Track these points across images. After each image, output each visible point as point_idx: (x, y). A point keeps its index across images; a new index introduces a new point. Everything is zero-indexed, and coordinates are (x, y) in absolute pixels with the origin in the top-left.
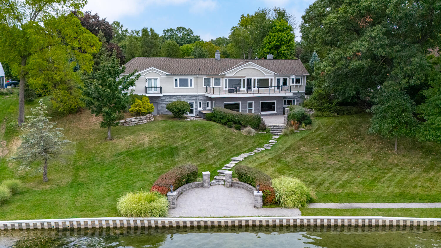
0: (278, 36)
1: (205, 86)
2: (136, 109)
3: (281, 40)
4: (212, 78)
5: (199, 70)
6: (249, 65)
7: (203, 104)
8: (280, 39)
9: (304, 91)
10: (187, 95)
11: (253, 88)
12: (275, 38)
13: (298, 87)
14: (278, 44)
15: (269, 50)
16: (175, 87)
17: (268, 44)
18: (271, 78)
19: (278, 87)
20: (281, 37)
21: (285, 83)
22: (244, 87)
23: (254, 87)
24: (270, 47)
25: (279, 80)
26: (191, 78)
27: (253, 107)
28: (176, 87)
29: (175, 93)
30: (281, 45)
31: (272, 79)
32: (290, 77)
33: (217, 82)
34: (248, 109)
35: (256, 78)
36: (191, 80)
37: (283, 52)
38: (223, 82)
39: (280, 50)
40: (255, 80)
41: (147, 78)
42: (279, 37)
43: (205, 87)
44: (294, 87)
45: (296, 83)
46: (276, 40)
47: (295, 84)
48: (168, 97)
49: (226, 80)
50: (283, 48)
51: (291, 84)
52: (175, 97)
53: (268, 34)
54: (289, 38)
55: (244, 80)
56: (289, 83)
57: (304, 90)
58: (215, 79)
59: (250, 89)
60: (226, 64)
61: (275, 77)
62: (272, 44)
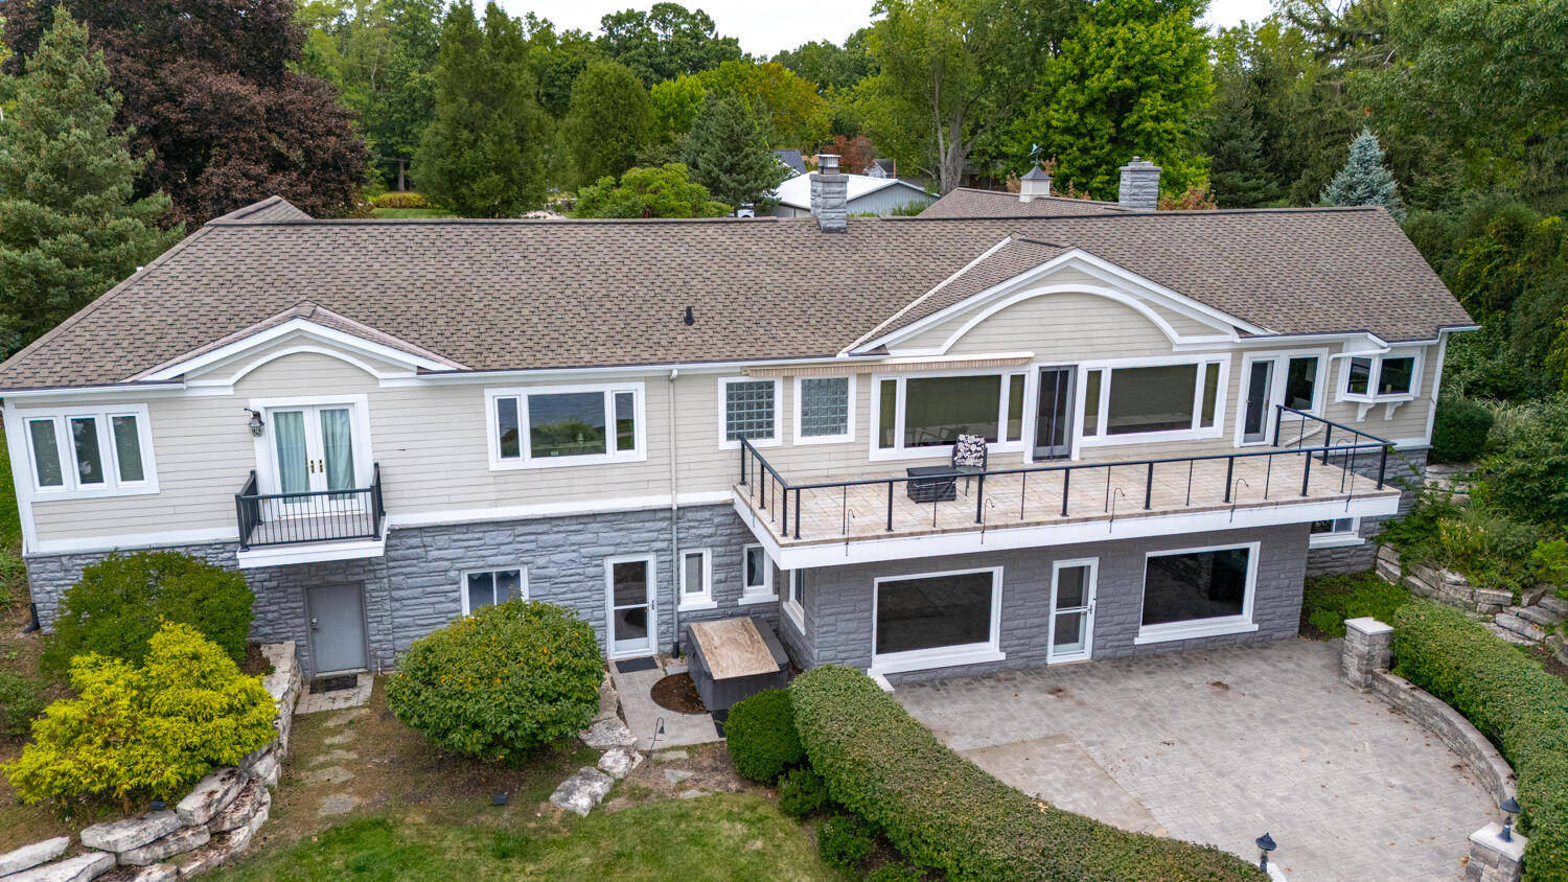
0: (1126, 41)
1: (730, 437)
2: (68, 765)
3: (1143, 63)
4: (788, 379)
5: (689, 320)
6: (1066, 271)
7: (716, 567)
8: (1137, 58)
9: (1424, 441)
10: (594, 516)
11: (1079, 443)
12: (1112, 50)
13: (1389, 413)
14: (1128, 82)
15: (1075, 117)
16: (497, 462)
17: (1071, 85)
18: (1213, 358)
19: (1253, 425)
20: (1146, 48)
21: (1300, 389)
22: (1014, 436)
23: (1090, 431)
24: (1081, 99)
25: (1260, 371)
26: (624, 388)
27: (1092, 602)
28: (511, 463)
29: (496, 502)
30: (1143, 88)
31: (1213, 369)
32: (1336, 346)
33: (826, 410)
34: (1054, 612)
35: (1107, 365)
36: (625, 402)
37: (1149, 125)
38: (863, 404)
39: (1132, 118)
40: (1094, 377)
41: (257, 404)
42: (1131, 49)
43: (736, 444)
44: (1362, 413)
45: (1382, 390)
46: (1115, 63)
47: (1371, 396)
48: (442, 540)
49: (888, 388)
50: (1151, 103)
51: (1343, 395)
52: (503, 536)
53: (1070, 30)
54: (1185, 50)
55: (1018, 382)
56: (1330, 391)
57: (1422, 433)
58: (808, 386)
59: (1059, 441)
60: (885, 260)
61: (1237, 353)
62: (1094, 83)
